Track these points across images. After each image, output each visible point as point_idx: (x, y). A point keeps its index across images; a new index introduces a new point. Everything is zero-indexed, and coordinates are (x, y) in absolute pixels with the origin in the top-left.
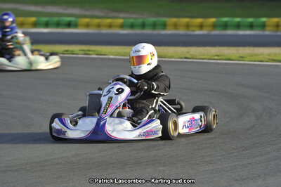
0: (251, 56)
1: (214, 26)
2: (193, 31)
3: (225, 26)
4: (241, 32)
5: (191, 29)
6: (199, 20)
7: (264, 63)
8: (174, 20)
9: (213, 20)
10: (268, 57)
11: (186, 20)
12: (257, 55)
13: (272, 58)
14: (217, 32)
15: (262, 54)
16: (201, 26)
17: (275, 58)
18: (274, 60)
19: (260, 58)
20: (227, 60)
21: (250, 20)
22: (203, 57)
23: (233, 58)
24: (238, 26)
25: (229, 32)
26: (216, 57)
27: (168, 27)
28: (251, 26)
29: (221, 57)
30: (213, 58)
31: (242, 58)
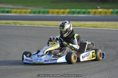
0: (84, 25)
1: (69, 13)
2: (60, 15)
3: (74, 13)
4: (80, 15)
5: (59, 14)
6: (62, 10)
7: (89, 28)
8: (52, 10)
9: (68, 10)
10: (91, 26)
11: (57, 10)
12: (87, 25)
14: (70, 15)
15: (89, 24)
16: (63, 13)
18: (93, 27)
21: (84, 10)
23: (77, 26)
24: (79, 13)
25: (75, 15)
28: (84, 13)
31: (80, 26)
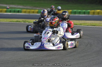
0: (84, 24)
1: (71, 13)
3: (75, 13)
4: (81, 15)
7: (89, 26)
9: (71, 11)
10: (90, 24)
12: (86, 23)
13: (91, 24)
14: (72, 15)
17: (93, 25)
19: (87, 24)
21: (84, 11)
23: (78, 24)
24: (80, 13)
25: (77, 15)
28: (84, 13)
31: (81, 24)
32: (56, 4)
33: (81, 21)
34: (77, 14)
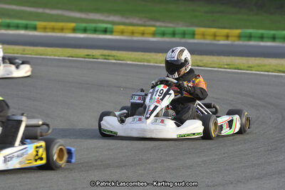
0: (259, 66)
1: (240, 37)
3: (250, 37)
4: (262, 44)
5: (217, 38)
6: (225, 31)
7: (270, 73)
8: (202, 30)
10: (275, 68)
11: (213, 30)
12: (265, 66)
13: (277, 68)
14: (241, 43)
15: (270, 65)
16: (227, 37)
17: (281, 69)
19: (267, 68)
20: (235, 69)
22: (214, 66)
23: (242, 68)
24: (262, 38)
25: (252, 43)
26: (226, 66)
27: (196, 37)
28: (274, 38)
29: (231, 66)
30: (223, 66)
31: (250, 68)
32: (206, 12)
33: (253, 59)
34: (255, 41)
